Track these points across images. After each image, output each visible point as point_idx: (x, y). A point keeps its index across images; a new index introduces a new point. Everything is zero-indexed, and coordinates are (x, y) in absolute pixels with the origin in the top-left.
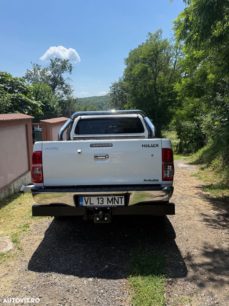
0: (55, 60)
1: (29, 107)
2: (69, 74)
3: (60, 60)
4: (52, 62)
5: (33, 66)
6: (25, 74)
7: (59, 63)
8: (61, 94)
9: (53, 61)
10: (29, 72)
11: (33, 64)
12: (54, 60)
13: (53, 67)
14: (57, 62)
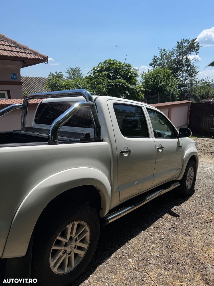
0: (182, 41)
1: (127, 92)
2: (196, 54)
3: (187, 40)
4: (178, 45)
5: (160, 52)
6: (153, 61)
7: (186, 44)
8: (185, 77)
9: (180, 43)
10: (155, 58)
11: (160, 49)
12: (180, 41)
13: (180, 50)
14: (184, 44)
